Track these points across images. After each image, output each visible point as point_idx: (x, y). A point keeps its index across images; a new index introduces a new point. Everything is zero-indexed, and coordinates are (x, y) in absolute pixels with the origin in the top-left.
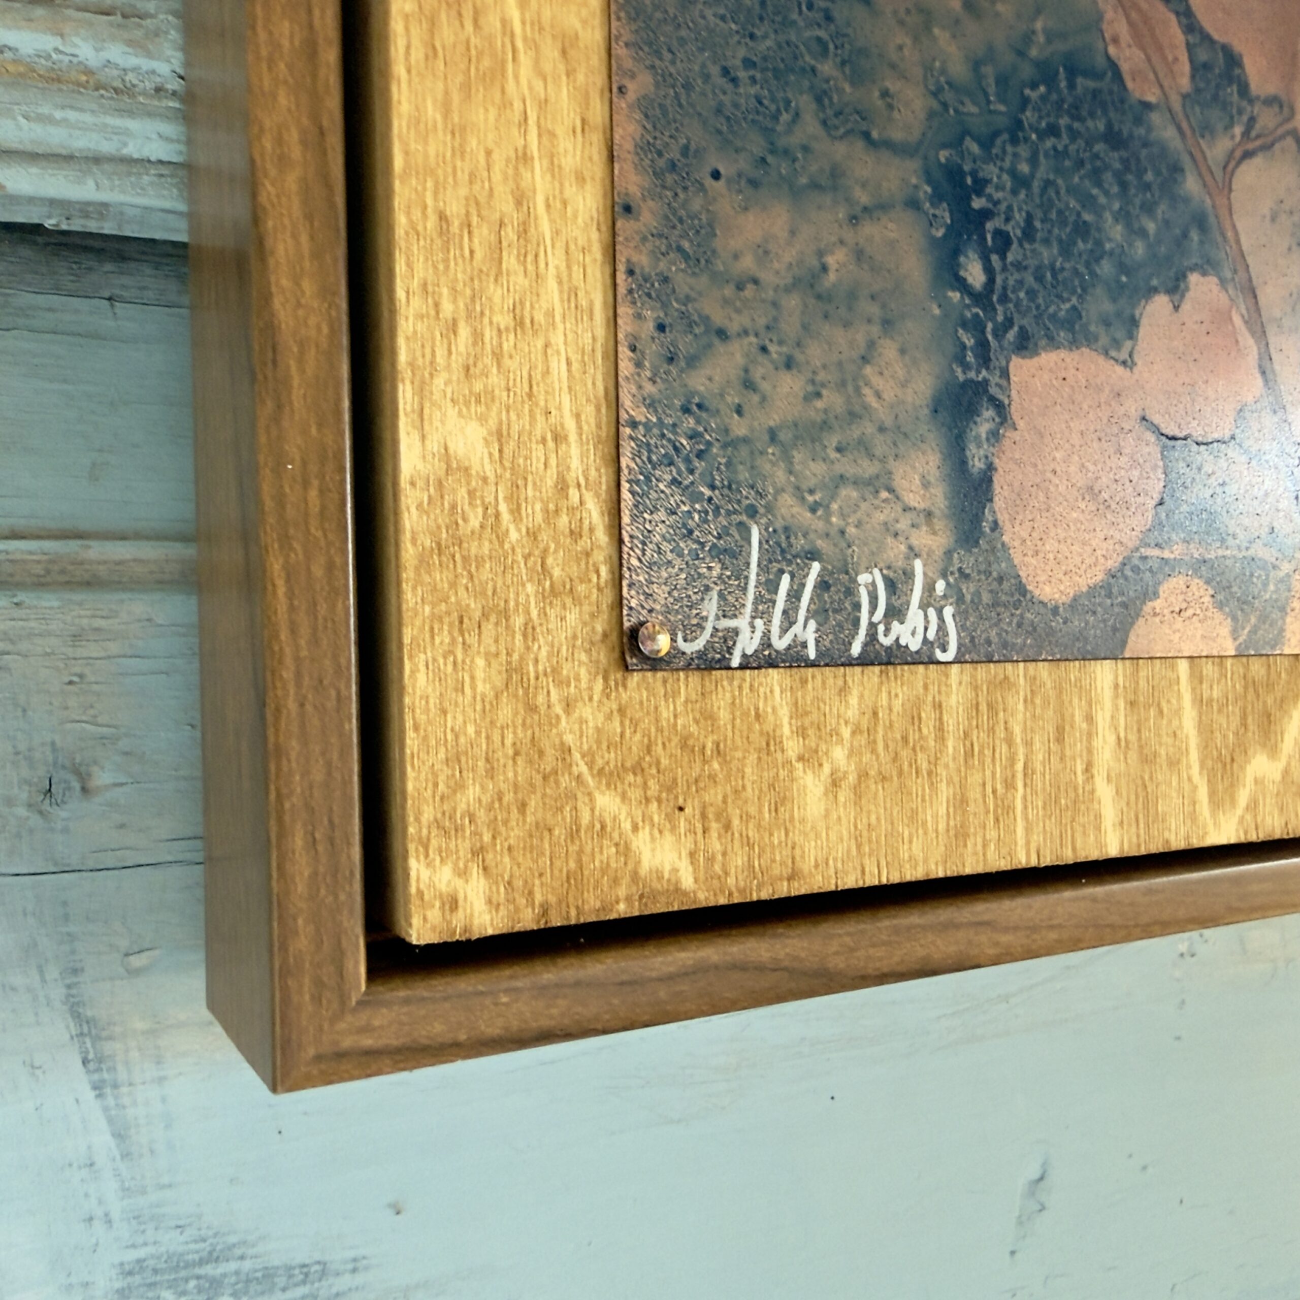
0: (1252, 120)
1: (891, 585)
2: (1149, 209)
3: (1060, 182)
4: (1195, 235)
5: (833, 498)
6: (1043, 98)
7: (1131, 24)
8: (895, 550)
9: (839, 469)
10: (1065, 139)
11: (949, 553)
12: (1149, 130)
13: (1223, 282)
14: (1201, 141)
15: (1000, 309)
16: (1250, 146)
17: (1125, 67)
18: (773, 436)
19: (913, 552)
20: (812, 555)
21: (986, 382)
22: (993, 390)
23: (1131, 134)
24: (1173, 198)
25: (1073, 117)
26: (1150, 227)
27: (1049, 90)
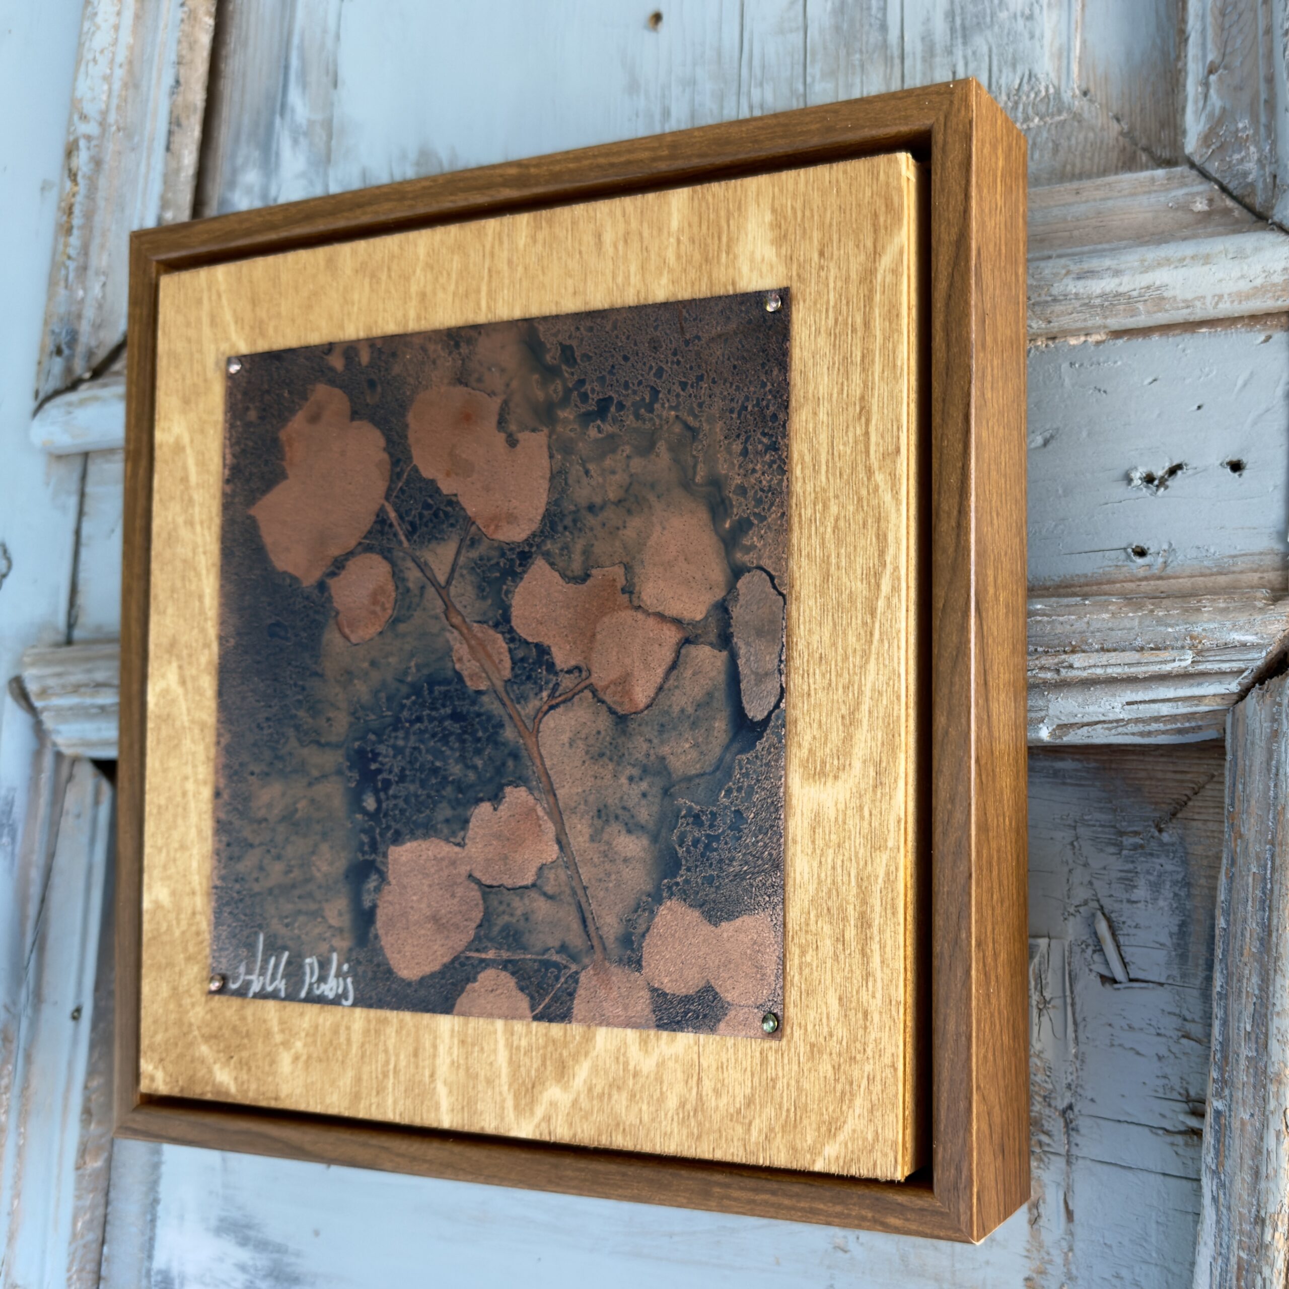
0: (556, 686)
1: (321, 965)
2: (478, 752)
3: (422, 747)
4: (510, 763)
5: (296, 921)
6: (414, 703)
7: (471, 647)
8: (324, 948)
9: (299, 907)
10: (426, 723)
11: (351, 950)
12: (482, 705)
13: (530, 790)
14: (518, 706)
15: (384, 821)
16: (554, 702)
17: (465, 673)
18: (271, 891)
19: (333, 949)
20: (285, 948)
21: (374, 860)
22: (378, 864)
23: (468, 712)
24: (496, 744)
25: (432, 709)
26: (479, 763)
27: (418, 698)
